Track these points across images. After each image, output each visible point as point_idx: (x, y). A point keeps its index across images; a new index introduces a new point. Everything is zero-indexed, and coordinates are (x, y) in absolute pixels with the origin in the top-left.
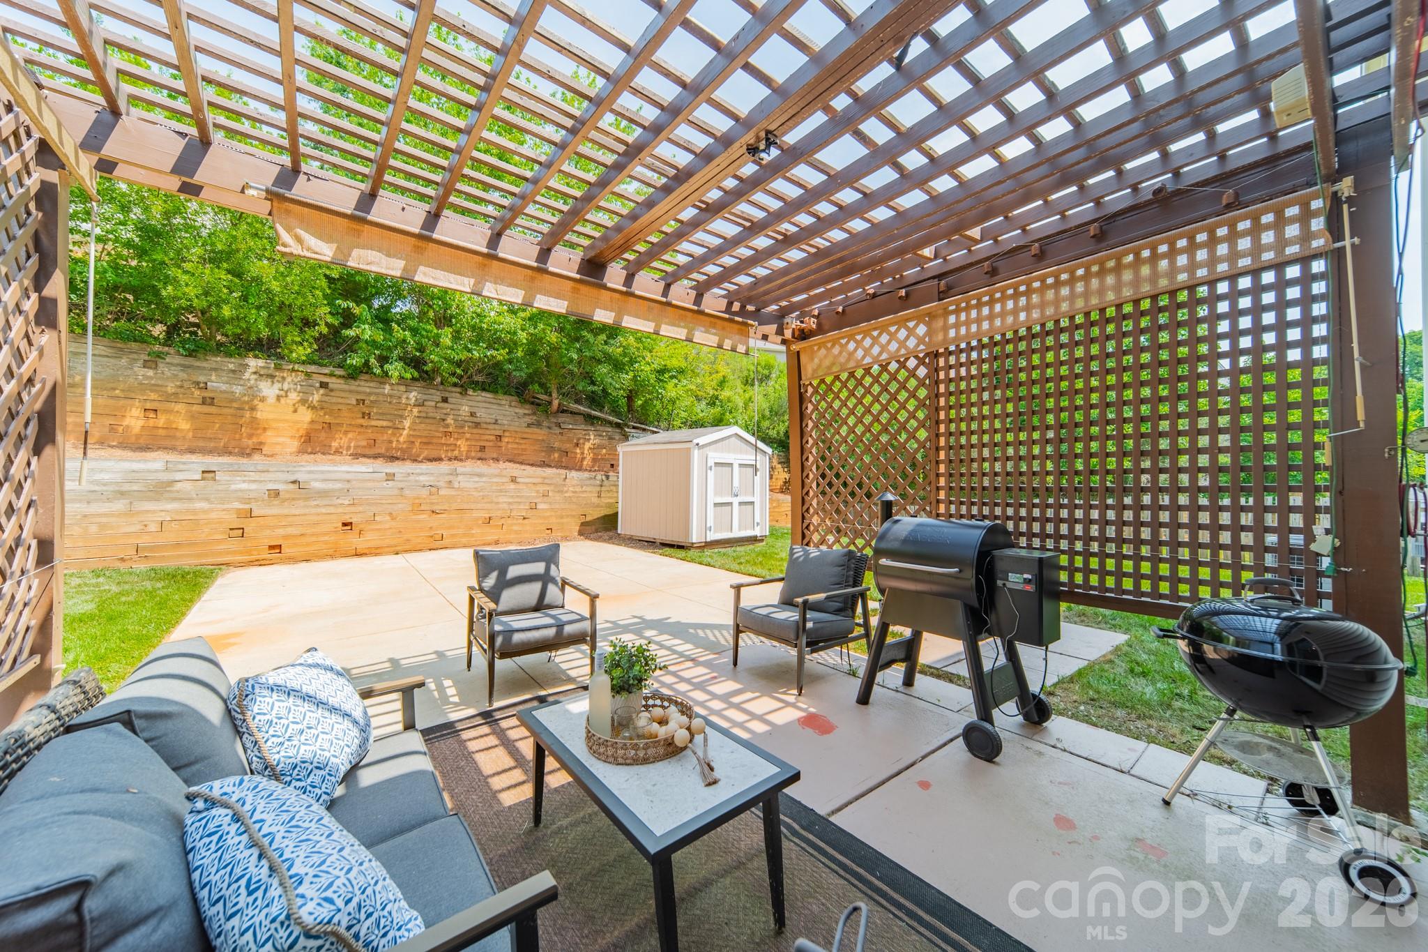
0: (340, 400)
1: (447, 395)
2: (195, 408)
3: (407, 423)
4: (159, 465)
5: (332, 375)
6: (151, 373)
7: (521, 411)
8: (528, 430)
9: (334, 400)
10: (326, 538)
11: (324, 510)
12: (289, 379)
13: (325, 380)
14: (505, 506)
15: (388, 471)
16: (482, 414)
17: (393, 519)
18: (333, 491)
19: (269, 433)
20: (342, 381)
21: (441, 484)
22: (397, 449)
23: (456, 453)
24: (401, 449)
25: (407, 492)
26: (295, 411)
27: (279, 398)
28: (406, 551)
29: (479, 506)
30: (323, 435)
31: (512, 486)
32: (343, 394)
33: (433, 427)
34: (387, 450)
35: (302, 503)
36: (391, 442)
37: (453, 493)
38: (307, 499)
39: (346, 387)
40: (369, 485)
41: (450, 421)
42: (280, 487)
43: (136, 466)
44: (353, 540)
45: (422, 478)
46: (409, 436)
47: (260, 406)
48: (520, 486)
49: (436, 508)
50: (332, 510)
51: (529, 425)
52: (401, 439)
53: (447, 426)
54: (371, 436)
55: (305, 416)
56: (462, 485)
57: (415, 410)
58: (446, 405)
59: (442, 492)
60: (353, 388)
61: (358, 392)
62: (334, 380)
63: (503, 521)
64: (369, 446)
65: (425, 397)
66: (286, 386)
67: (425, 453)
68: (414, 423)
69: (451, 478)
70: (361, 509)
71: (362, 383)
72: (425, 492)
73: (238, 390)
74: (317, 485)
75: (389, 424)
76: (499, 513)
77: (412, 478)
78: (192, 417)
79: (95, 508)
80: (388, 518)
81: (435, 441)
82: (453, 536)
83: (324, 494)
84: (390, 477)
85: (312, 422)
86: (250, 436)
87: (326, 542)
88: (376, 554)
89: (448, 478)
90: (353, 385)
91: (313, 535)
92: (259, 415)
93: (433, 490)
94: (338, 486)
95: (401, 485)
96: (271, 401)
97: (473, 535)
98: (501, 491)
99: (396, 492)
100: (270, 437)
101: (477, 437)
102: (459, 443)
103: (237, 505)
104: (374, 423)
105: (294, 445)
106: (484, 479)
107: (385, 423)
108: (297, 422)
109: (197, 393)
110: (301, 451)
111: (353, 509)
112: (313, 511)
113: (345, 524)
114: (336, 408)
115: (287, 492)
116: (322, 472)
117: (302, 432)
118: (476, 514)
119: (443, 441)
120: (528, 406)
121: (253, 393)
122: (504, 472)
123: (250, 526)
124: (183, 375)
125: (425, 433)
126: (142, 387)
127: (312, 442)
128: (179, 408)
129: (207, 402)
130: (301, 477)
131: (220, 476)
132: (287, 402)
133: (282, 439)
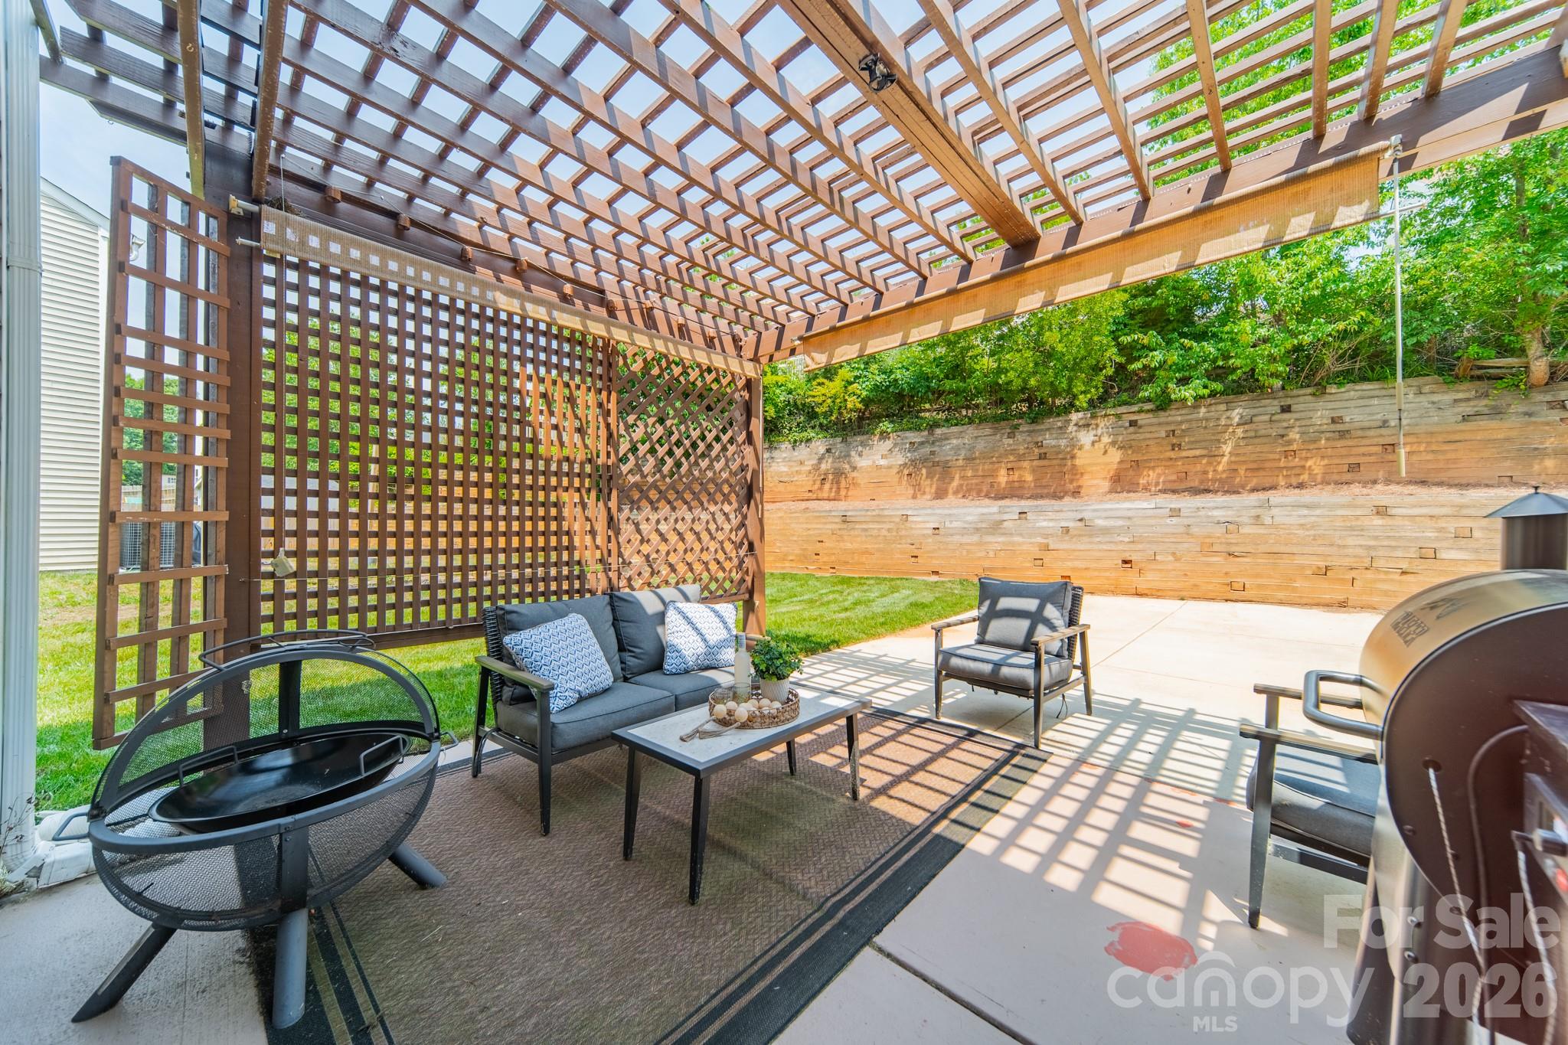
0: (1148, 436)
1: (1289, 401)
2: (1036, 463)
3: (1227, 449)
4: (995, 509)
5: (1140, 411)
6: (1011, 441)
7: (1447, 398)
8: (1463, 426)
9: (1141, 437)
10: (1107, 574)
11: (1105, 547)
12: (1102, 425)
13: (1134, 417)
14: (1361, 552)
15: (1173, 506)
16: (1354, 416)
17: (1177, 560)
18: (1114, 527)
19: (1086, 477)
20: (1150, 415)
21: (1245, 520)
22: (1214, 480)
23: (1305, 477)
24: (1220, 480)
25: (1194, 530)
26: (1105, 452)
27: (1093, 443)
28: (1194, 598)
29: (1307, 550)
30: (1131, 473)
31: (1378, 521)
32: (1153, 429)
33: (1266, 448)
34: (1202, 482)
35: (1086, 539)
36: (1205, 473)
37: (1262, 531)
38: (1091, 536)
39: (1155, 420)
40: (1152, 522)
41: (1294, 435)
42: (1071, 524)
43: (985, 510)
44: (1131, 578)
45: (1216, 513)
46: (1230, 463)
47: (1079, 453)
48: (1398, 522)
49: (1233, 549)
50: (1112, 547)
51: (1465, 418)
52: (1220, 468)
53: (1290, 442)
54: (1180, 468)
55: (1115, 456)
56: (1277, 520)
57: (1240, 432)
58: (1286, 416)
59: (1245, 530)
60: (1162, 420)
61: (1168, 423)
62: (1143, 416)
63: (1353, 574)
64: (1181, 480)
65: (1255, 411)
66: (1099, 431)
67: (1254, 483)
68: (1237, 446)
69: (1259, 511)
70: (1140, 546)
71: (1173, 412)
72: (1221, 530)
73: (1063, 443)
74: (1100, 522)
75: (1204, 452)
76: (1347, 562)
77: (1202, 513)
78: (1034, 471)
79: (966, 539)
80: (1171, 558)
81: (1267, 465)
82: (1260, 587)
83: (1106, 531)
84: (1175, 513)
85: (1121, 462)
86: (1071, 481)
87: (1108, 578)
88: (1158, 597)
89: (1254, 512)
90: (1163, 416)
91: (1095, 570)
92: (1077, 462)
93: (1230, 527)
94: (1120, 523)
95: (1186, 521)
96: (1088, 446)
97: (1295, 589)
98: (1352, 528)
99: (1182, 530)
100: (1086, 481)
101: (1344, 451)
102: (1309, 463)
103: (1039, 540)
104: (1184, 454)
105: (1106, 485)
106: (1318, 512)
107: (1198, 452)
108: (1108, 464)
109: (1036, 450)
110: (1112, 491)
111: (1132, 546)
112: (1096, 547)
113: (1125, 562)
114: (1144, 444)
115: (1075, 528)
116: (1105, 510)
117: (1112, 473)
118: (1299, 560)
119: (1282, 464)
120: (1466, 385)
121: (1074, 444)
122: (1361, 500)
123: (1048, 558)
124: (1029, 439)
125: (1254, 457)
126: (1007, 453)
127: (1122, 482)
128: (1026, 464)
129: (1042, 457)
130: (1086, 515)
131: (1029, 516)
132: (1100, 446)
133: (1096, 481)
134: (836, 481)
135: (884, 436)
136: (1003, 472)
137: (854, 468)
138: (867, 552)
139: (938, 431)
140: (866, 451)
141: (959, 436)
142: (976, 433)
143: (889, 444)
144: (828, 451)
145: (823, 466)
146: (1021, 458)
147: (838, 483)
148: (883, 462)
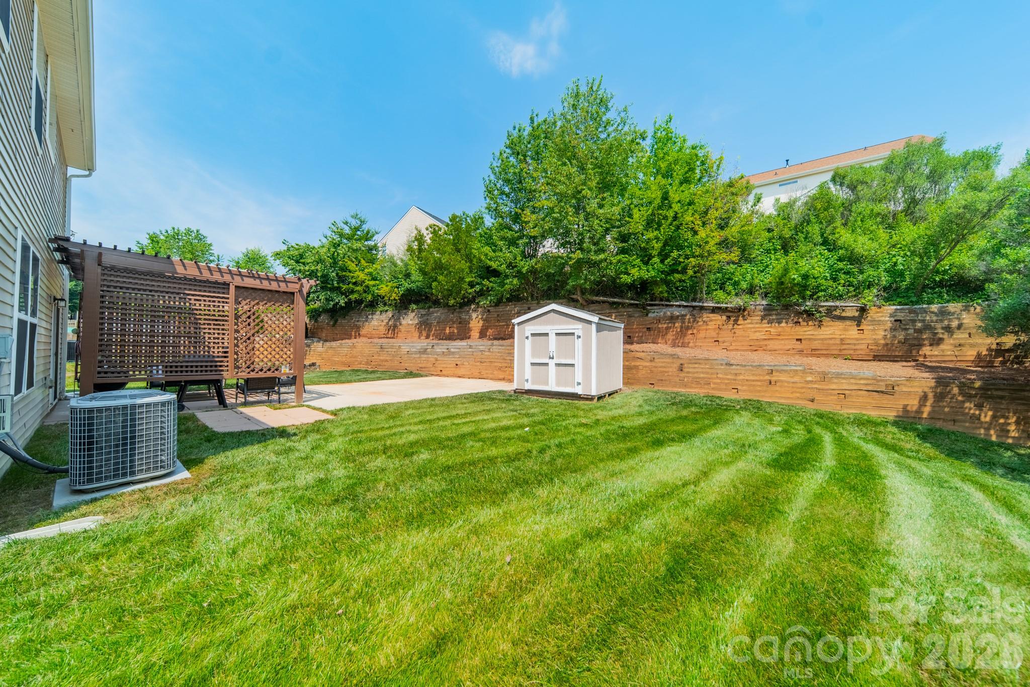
0: (493, 316)
2: (458, 325)
4: (426, 344)
6: (452, 316)
10: (449, 369)
11: (452, 359)
12: (480, 310)
26: (479, 322)
42: (445, 350)
44: (458, 371)
47: (471, 322)
50: (454, 359)
66: (478, 313)
73: (467, 317)
74: (452, 350)
79: (416, 356)
87: (452, 371)
92: (470, 325)
96: (474, 319)
109: (459, 320)
111: (459, 359)
112: (450, 359)
121: (470, 318)
123: (437, 363)
124: (458, 315)
128: (455, 326)
129: (460, 323)
130: (450, 347)
131: (435, 347)
132: (477, 319)
133: (475, 334)
134: (393, 329)
135: (413, 311)
136: (448, 328)
137: (400, 324)
138: (387, 361)
139: (431, 310)
140: (406, 317)
141: (437, 312)
142: (443, 311)
143: (414, 314)
144: (393, 316)
145: (390, 323)
146: (454, 323)
147: (394, 330)
148: (411, 322)
